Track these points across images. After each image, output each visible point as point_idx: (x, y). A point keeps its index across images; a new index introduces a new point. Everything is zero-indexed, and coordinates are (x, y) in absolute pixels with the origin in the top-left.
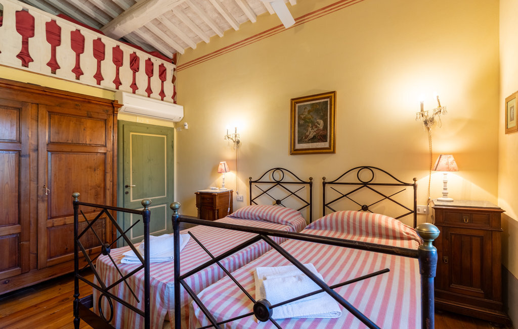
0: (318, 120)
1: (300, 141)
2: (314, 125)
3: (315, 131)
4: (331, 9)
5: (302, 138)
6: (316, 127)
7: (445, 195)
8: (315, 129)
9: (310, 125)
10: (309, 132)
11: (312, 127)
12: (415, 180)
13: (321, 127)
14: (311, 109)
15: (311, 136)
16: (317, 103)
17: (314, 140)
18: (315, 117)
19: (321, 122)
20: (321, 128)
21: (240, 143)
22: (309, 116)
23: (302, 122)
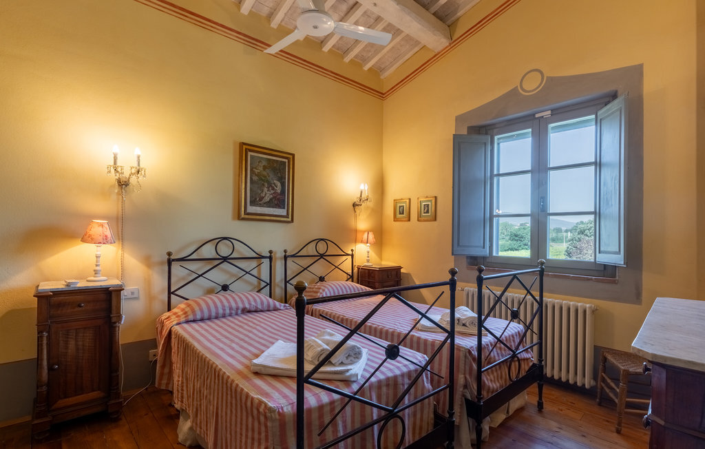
0: (275, 181)
1: (253, 203)
2: (271, 186)
3: (271, 194)
4: (287, 58)
5: (256, 199)
6: (273, 189)
7: (368, 261)
8: (272, 192)
9: (266, 186)
10: (264, 193)
11: (268, 188)
12: (352, 250)
13: (279, 189)
14: (266, 164)
15: (267, 199)
16: (274, 160)
17: (269, 204)
18: (272, 175)
19: (279, 184)
20: (279, 191)
21: (130, 187)
22: (265, 173)
23: (255, 178)
